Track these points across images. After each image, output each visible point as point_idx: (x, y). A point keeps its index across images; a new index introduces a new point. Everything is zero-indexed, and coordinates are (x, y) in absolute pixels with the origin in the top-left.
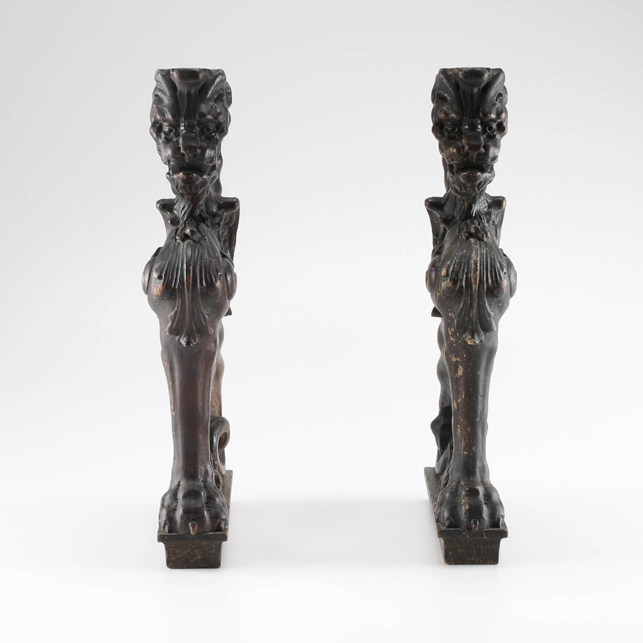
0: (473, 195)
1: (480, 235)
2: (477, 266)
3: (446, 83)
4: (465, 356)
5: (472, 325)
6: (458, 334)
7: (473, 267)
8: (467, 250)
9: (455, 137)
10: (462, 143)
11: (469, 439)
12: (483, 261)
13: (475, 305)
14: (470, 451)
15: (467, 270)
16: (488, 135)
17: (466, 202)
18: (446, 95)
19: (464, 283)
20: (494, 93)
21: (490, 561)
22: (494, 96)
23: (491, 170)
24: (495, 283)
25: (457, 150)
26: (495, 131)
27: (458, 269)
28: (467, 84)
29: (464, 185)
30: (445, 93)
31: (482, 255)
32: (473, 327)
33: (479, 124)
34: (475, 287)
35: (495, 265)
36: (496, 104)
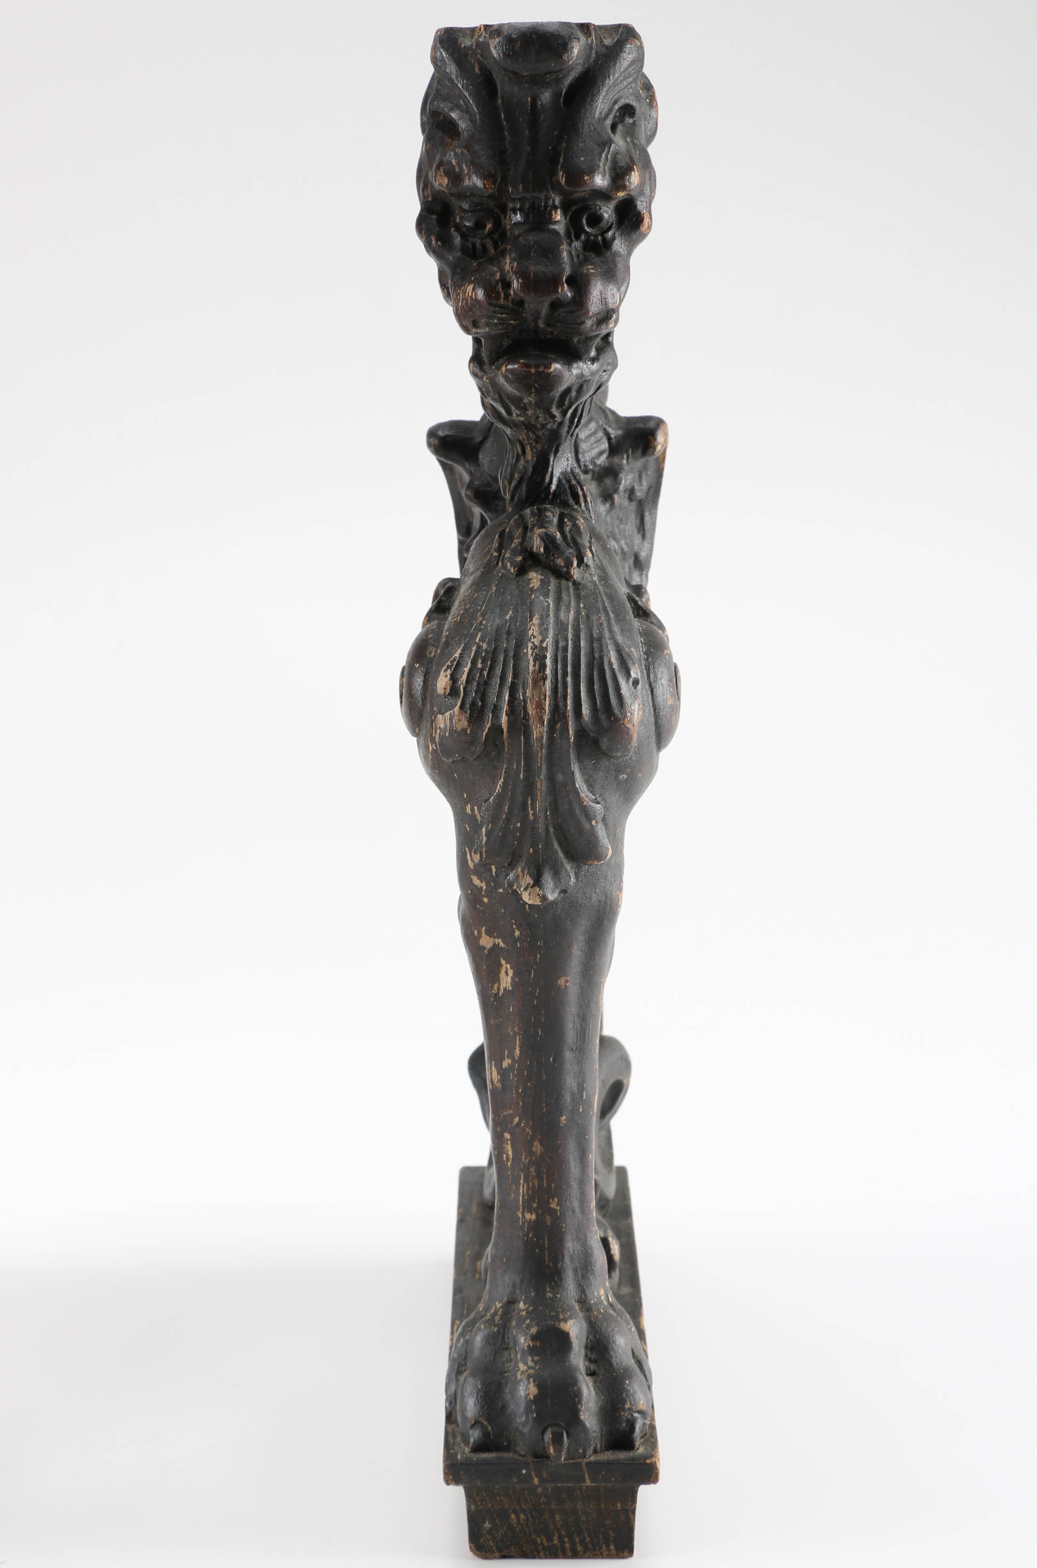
0: (549, 426)
1: (560, 562)
2: (543, 667)
3: (453, 77)
4: (517, 933)
5: (534, 845)
6: (493, 868)
7: (531, 668)
8: (516, 610)
9: (484, 248)
10: (502, 270)
11: (539, 1177)
12: (565, 649)
13: (541, 785)
14: (543, 1209)
15: (515, 676)
16: (588, 239)
17: (528, 449)
18: (454, 115)
19: (504, 719)
20: (607, 107)
21: (608, 1546)
22: (607, 115)
23: (600, 350)
24: (603, 717)
25: (487, 294)
26: (609, 229)
27: (485, 673)
28: (516, 77)
29: (517, 401)
30: (452, 110)
31: (561, 627)
32: (536, 851)
33: (556, 208)
34: (539, 731)
35: (601, 658)
36: (610, 142)
